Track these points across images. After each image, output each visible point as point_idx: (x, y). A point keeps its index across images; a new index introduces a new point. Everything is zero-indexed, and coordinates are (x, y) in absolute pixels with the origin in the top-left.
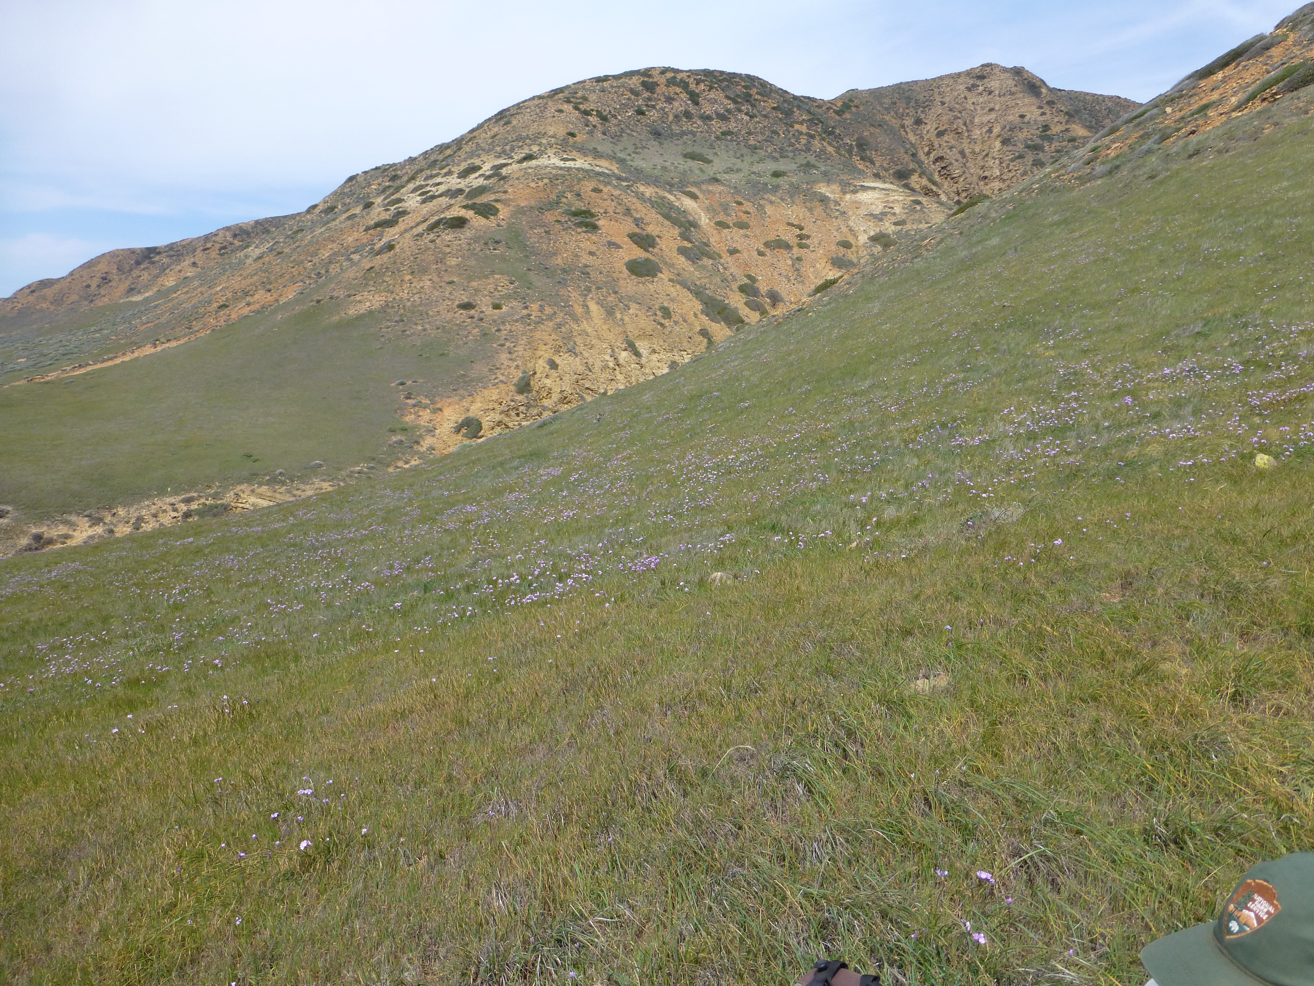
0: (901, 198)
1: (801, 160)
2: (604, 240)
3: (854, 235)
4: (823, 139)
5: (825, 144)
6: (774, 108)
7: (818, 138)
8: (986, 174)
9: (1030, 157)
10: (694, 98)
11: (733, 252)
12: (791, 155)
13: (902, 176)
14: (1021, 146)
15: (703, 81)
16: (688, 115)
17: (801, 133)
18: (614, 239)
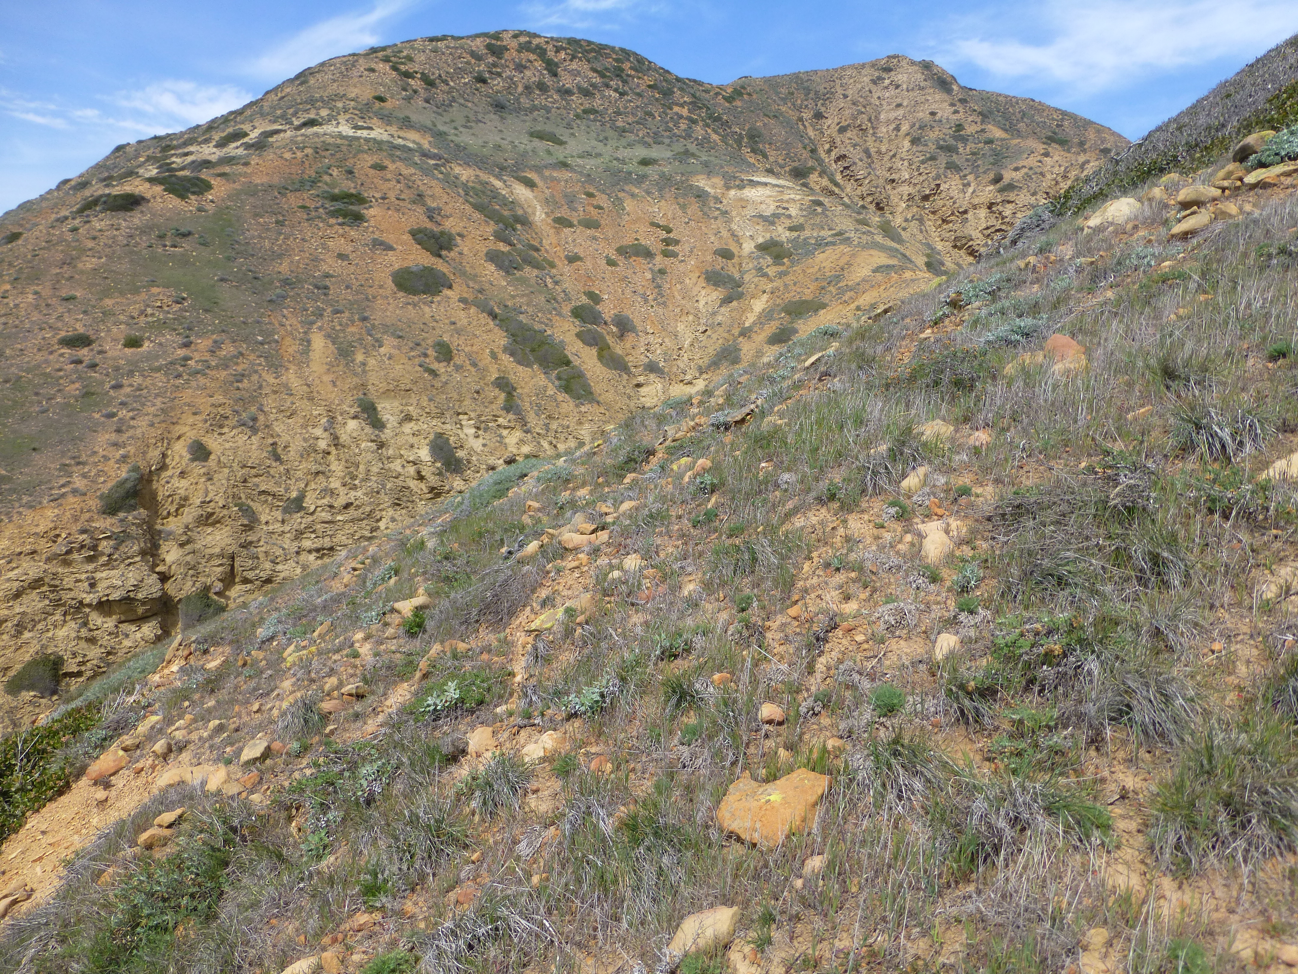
0: (798, 197)
1: (678, 147)
2: (369, 237)
3: (738, 241)
4: (708, 126)
5: (709, 131)
6: (649, 86)
7: (701, 124)
8: (894, 176)
9: (943, 159)
10: (552, 68)
11: (573, 259)
12: (667, 141)
13: (799, 174)
14: (932, 147)
15: (565, 49)
16: (542, 87)
17: (681, 117)
18: (385, 237)
